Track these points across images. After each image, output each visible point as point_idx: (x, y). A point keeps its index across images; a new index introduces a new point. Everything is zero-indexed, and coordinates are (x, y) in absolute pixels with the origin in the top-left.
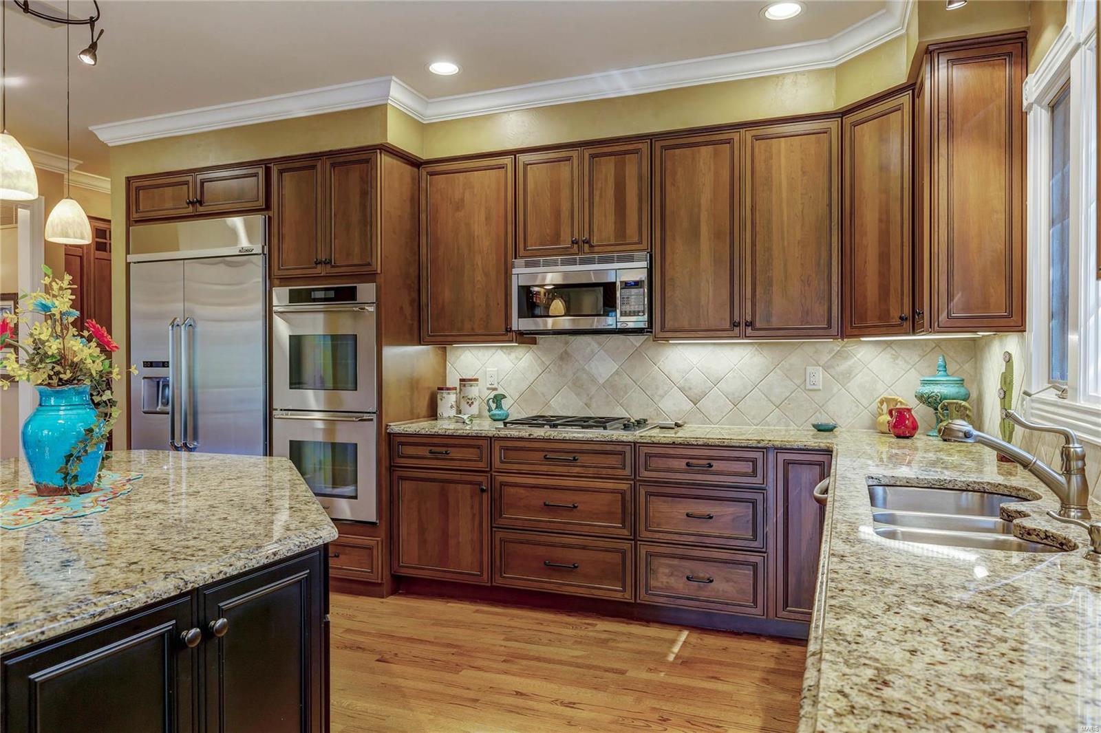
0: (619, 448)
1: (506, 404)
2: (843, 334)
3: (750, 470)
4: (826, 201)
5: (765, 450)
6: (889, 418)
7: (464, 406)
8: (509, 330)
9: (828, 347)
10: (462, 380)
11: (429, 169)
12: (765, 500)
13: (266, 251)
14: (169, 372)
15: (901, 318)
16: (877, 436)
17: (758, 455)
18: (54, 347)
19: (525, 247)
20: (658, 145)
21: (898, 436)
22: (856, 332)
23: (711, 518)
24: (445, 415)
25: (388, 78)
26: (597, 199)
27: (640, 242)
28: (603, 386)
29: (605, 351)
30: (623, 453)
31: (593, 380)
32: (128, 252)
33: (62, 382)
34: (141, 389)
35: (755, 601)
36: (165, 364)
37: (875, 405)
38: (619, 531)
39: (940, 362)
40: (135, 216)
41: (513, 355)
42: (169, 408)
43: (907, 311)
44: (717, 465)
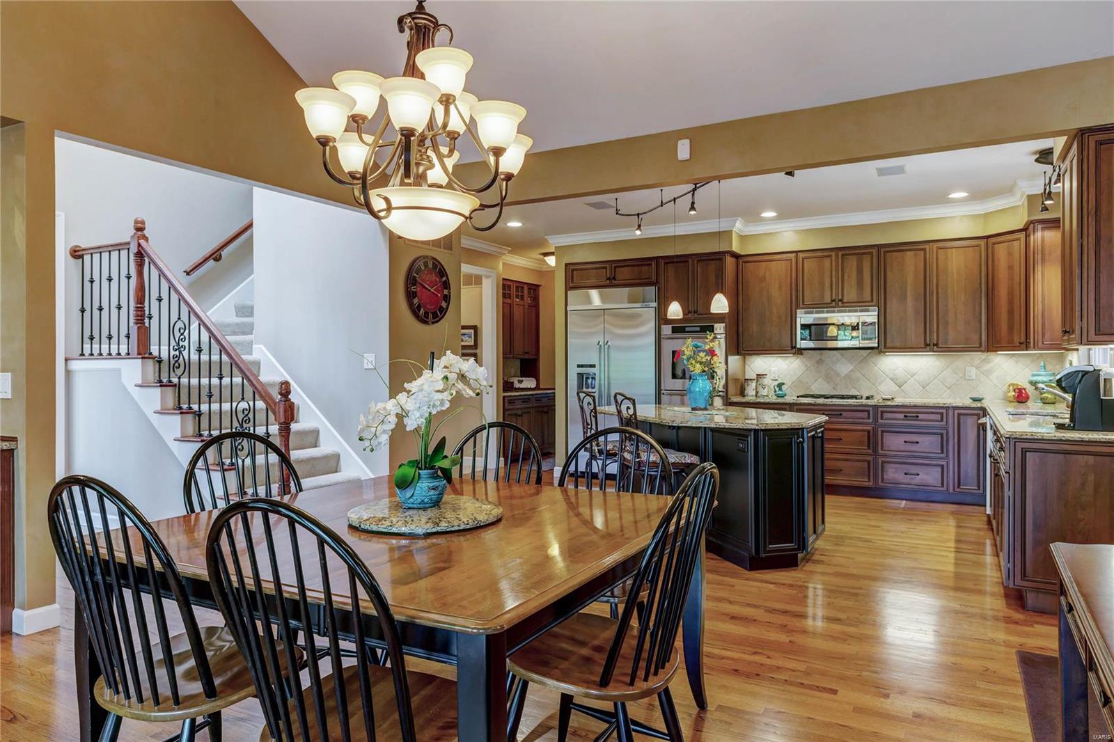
0: (866, 408)
1: (784, 387)
2: (988, 350)
3: (939, 418)
4: (979, 281)
5: (947, 408)
6: (1014, 393)
7: (760, 389)
8: (793, 347)
9: (978, 357)
10: (757, 375)
11: (744, 260)
12: (947, 433)
15: (1020, 343)
16: (1007, 403)
17: (944, 411)
19: (803, 302)
20: (883, 250)
21: (1019, 402)
22: (995, 349)
23: (918, 443)
24: (750, 394)
25: (735, 218)
26: (846, 277)
27: (872, 301)
28: (844, 378)
29: (845, 358)
30: (868, 411)
31: (838, 375)
35: (943, 484)
37: (1007, 386)
38: (865, 451)
39: (1042, 364)
41: (787, 362)
43: (1023, 339)
44: (921, 416)
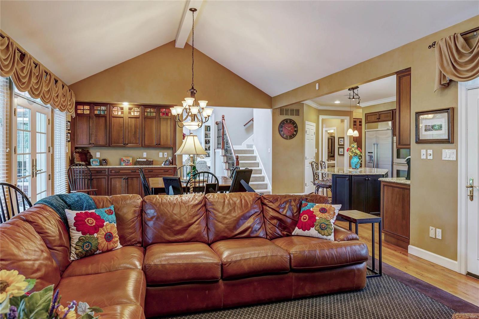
13: (392, 129)
14: (373, 154)
18: (354, 151)
32: (365, 129)
33: (355, 155)
34: (368, 158)
36: (372, 153)
40: (367, 121)
42: (373, 162)
